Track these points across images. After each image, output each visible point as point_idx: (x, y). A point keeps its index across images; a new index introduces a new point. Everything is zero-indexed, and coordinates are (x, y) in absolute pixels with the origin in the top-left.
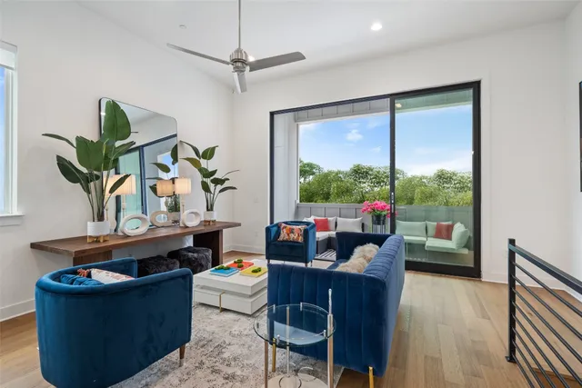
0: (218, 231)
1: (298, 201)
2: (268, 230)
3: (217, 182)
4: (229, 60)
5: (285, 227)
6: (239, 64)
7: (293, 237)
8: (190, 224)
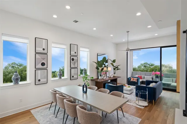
0: (116, 79)
3: (116, 68)
5: (132, 78)
7: (134, 80)
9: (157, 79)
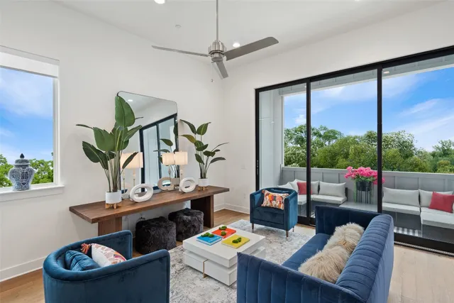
0: (209, 197)
1: (283, 165)
2: (252, 196)
3: (208, 154)
4: (207, 53)
5: (268, 194)
6: (217, 55)
7: (276, 204)
8: (186, 190)
9: (364, 193)
